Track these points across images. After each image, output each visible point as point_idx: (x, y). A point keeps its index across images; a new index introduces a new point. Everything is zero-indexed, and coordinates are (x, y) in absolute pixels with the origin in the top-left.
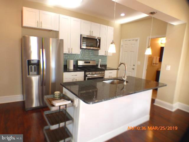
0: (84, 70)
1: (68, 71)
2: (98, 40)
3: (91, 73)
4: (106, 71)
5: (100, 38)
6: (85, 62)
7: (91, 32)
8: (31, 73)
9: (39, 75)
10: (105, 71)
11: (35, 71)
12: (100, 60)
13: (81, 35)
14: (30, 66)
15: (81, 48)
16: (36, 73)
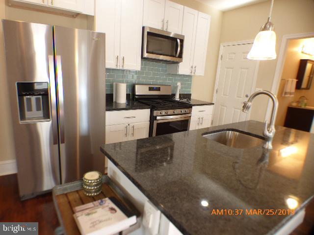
0: (149, 105)
1: (114, 107)
2: (179, 41)
3: (163, 112)
4: (194, 107)
5: (184, 36)
6: (151, 89)
7: (165, 22)
8: (28, 114)
9: (49, 118)
10: (191, 107)
11: (38, 109)
12: (179, 84)
13: (143, 28)
14: (25, 98)
15: (142, 58)
16: (40, 113)
